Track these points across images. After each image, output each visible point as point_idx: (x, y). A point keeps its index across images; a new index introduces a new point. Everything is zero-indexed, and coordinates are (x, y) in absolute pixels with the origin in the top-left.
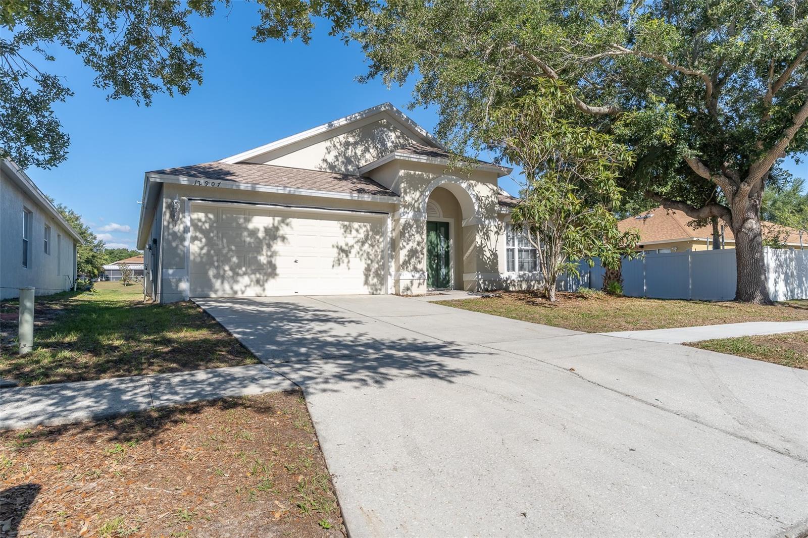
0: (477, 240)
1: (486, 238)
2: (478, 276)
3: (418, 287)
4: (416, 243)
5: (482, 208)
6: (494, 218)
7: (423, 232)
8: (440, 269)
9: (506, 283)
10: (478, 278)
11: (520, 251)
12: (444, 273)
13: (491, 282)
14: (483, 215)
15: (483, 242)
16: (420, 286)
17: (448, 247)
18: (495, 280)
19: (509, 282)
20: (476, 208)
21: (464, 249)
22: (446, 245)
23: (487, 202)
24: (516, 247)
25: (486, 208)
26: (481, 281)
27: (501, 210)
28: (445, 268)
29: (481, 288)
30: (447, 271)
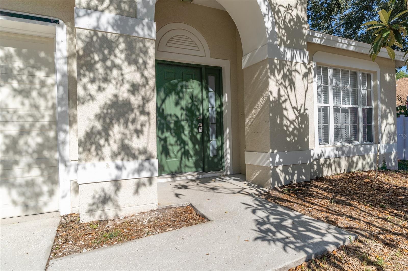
0: (270, 88)
1: (287, 84)
2: (274, 159)
3: (137, 192)
4: (127, 86)
5: (279, 28)
6: (301, 49)
7: (145, 63)
8: (209, 141)
9: (318, 163)
10: (273, 162)
11: (336, 110)
12: (216, 147)
13: (297, 167)
14: (282, 40)
15: (282, 93)
16: (142, 190)
17: (221, 105)
18: (304, 164)
19: (322, 161)
20: (268, 25)
21: (246, 109)
22: (218, 103)
23: (288, 17)
24: (331, 104)
25: (286, 28)
26: (279, 170)
27: (313, 36)
28: (217, 137)
29: (279, 182)
30: (219, 144)
